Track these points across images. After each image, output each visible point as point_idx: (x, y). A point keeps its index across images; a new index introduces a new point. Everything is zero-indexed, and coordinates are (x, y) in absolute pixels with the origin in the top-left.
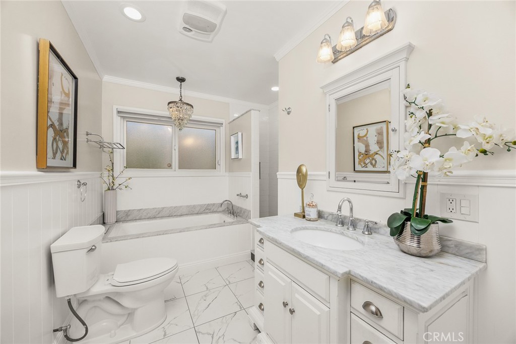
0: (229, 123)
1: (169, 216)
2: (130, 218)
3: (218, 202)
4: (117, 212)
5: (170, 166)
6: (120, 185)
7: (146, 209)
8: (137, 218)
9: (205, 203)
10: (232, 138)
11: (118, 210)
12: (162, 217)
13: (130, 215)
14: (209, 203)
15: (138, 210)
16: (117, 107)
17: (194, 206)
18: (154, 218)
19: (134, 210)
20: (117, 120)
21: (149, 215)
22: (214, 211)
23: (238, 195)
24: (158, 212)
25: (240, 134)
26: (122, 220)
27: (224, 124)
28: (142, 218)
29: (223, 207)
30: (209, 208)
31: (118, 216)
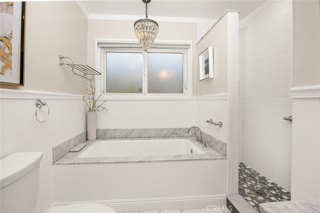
0: (197, 45)
1: (139, 138)
2: (107, 136)
3: (185, 127)
4: (97, 130)
5: (140, 91)
6: (99, 107)
7: (120, 130)
8: (113, 137)
9: (172, 128)
10: (201, 57)
11: (98, 129)
12: (133, 138)
13: (107, 134)
14: (176, 128)
15: (113, 130)
16: (97, 40)
17: (161, 130)
18: (126, 138)
19: (110, 129)
20: (98, 51)
21: (122, 135)
22: (181, 136)
23: (208, 122)
24: (129, 133)
25: (210, 50)
26: (101, 137)
27: (191, 46)
28: (117, 137)
29: (191, 133)
30: (176, 132)
31: (98, 134)
